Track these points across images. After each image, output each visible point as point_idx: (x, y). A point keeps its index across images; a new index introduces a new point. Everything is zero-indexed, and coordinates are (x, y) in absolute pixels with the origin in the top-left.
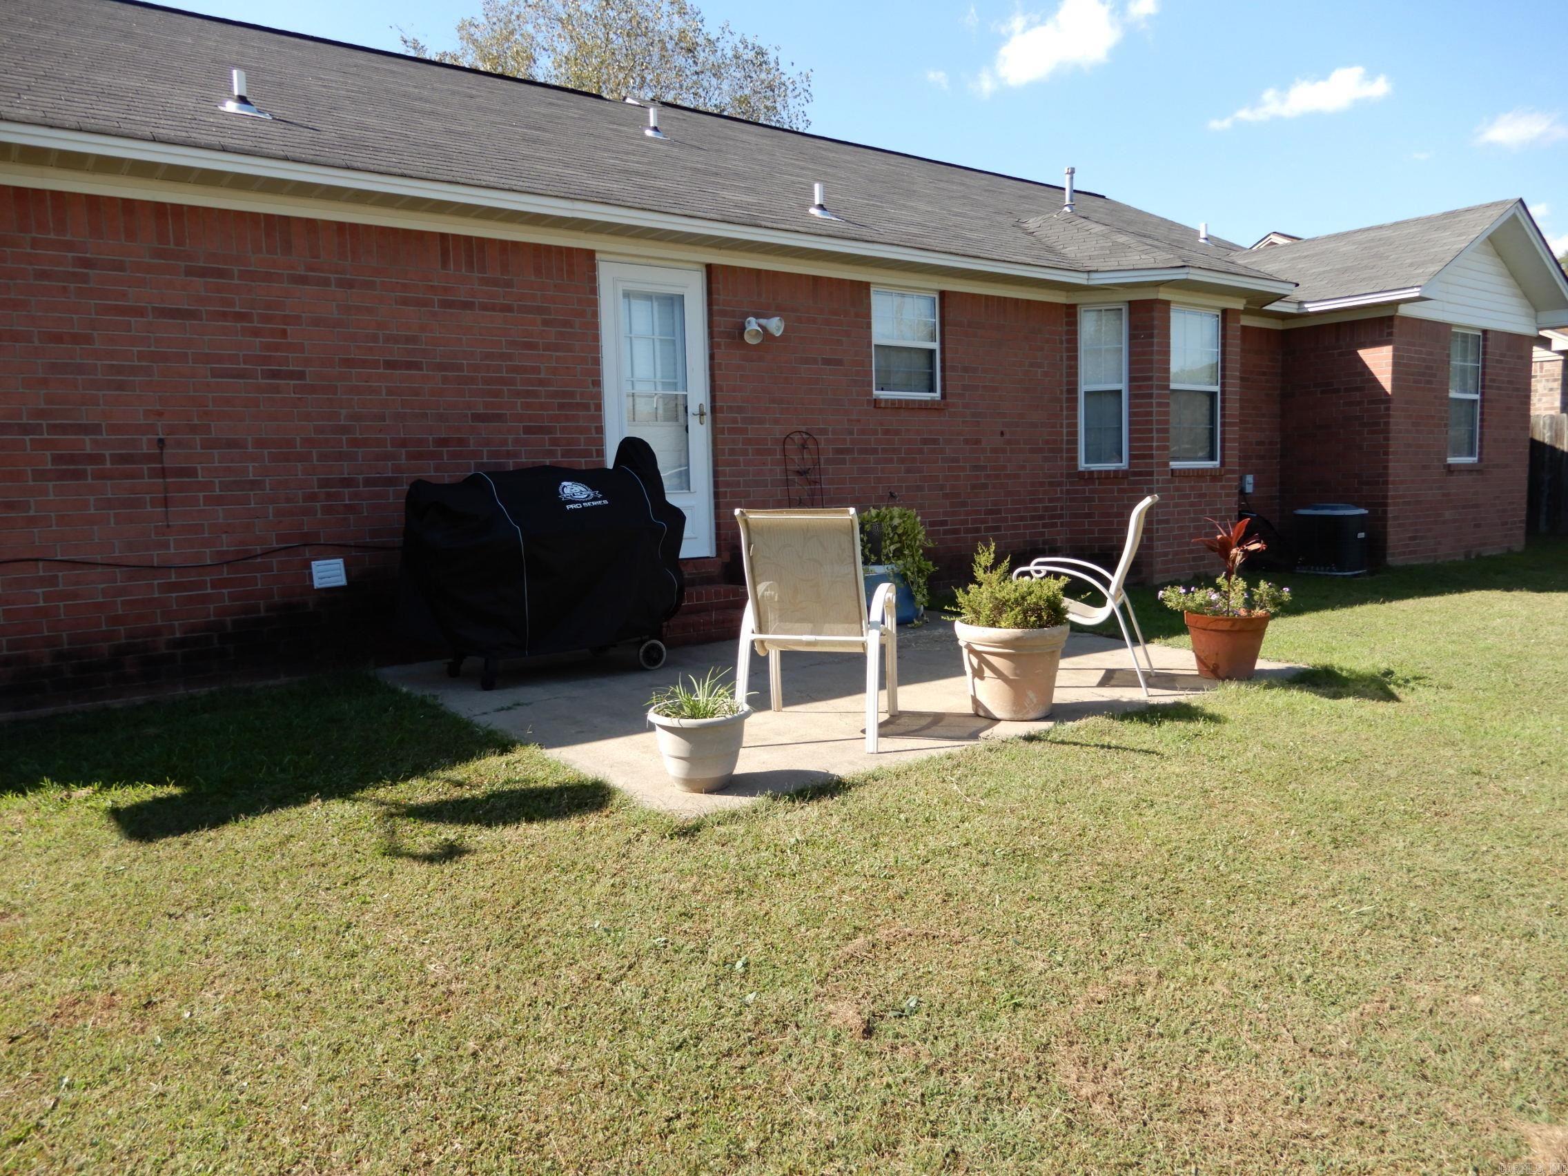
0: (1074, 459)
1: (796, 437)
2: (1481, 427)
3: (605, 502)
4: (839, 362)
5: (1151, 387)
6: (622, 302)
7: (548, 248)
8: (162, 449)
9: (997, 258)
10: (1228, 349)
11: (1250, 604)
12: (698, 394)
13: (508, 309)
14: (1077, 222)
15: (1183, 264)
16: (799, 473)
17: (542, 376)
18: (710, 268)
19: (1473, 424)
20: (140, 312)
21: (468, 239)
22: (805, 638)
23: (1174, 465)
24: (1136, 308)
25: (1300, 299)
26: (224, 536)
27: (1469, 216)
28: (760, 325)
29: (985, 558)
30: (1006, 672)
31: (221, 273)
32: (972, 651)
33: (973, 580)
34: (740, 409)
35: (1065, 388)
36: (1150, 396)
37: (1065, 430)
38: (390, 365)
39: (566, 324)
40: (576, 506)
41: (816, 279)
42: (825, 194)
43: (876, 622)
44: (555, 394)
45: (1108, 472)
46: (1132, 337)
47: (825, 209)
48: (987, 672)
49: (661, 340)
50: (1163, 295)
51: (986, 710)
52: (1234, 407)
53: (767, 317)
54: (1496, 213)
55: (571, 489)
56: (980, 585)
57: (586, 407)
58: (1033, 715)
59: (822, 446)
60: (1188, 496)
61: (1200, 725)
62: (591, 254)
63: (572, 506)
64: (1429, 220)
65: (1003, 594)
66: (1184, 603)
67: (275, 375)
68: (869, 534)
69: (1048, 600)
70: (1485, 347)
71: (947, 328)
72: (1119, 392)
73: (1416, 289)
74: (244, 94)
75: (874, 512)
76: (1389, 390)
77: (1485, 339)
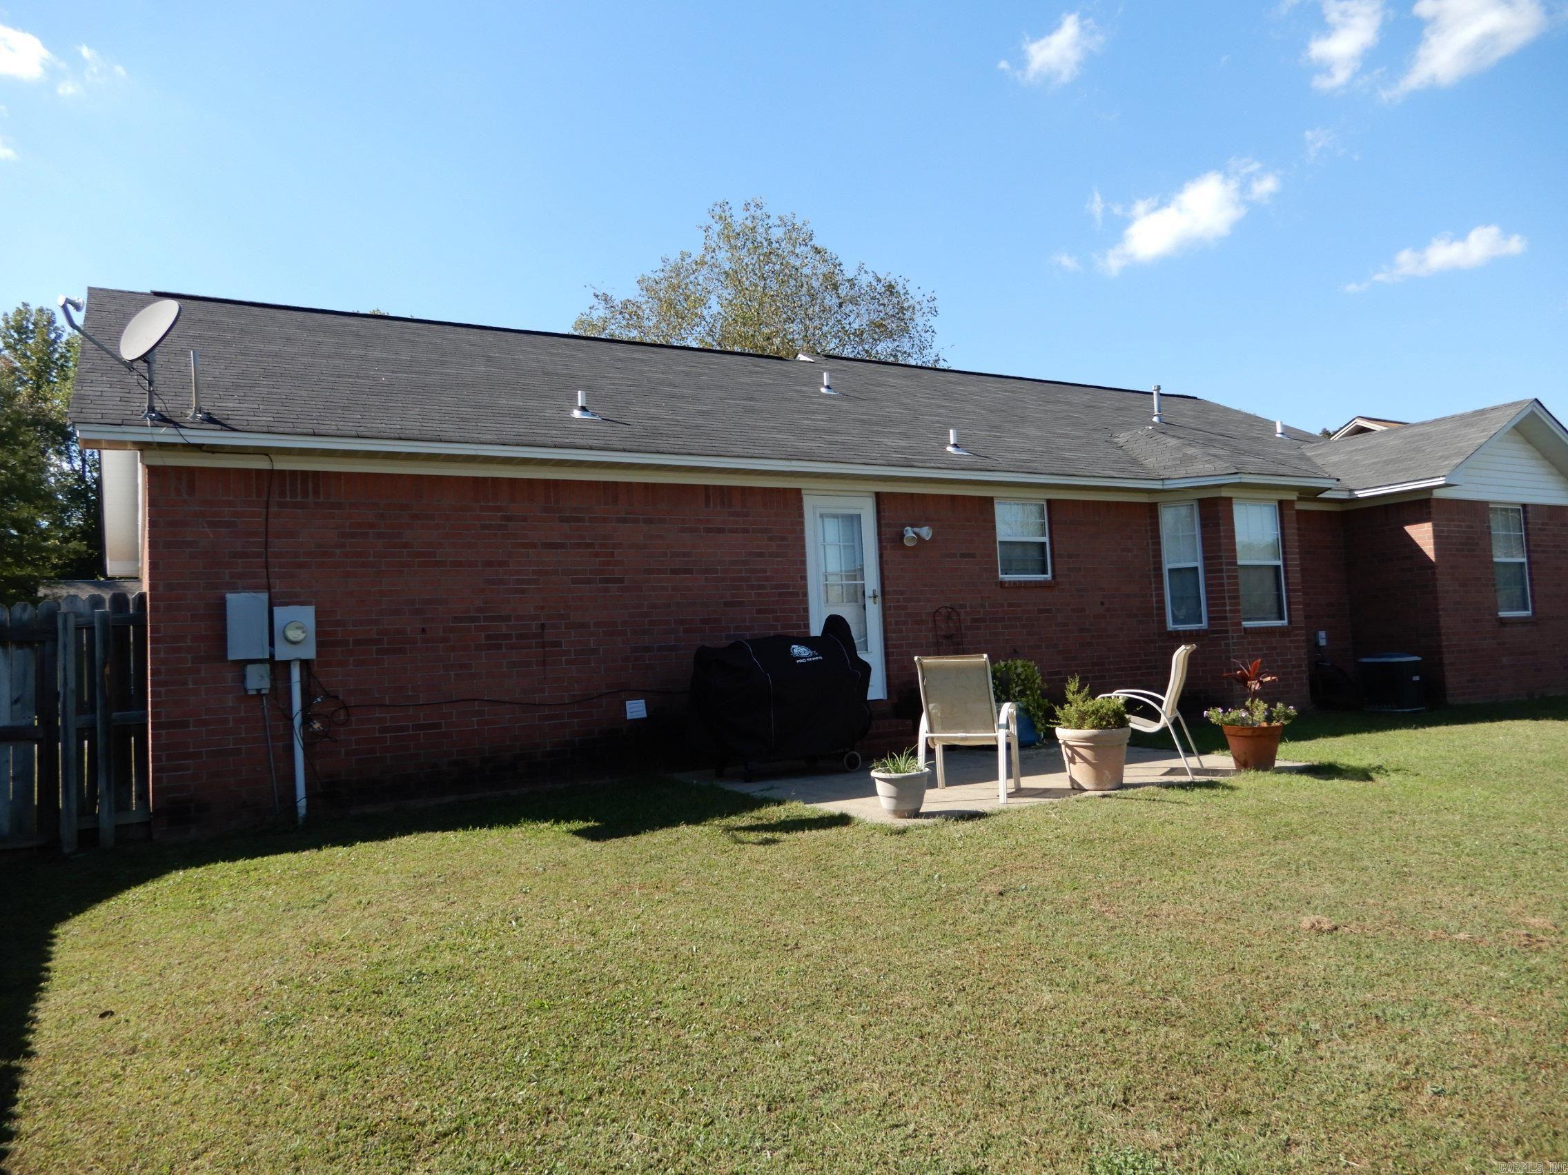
0: (1164, 622)
1: (943, 611)
2: (1531, 585)
3: (821, 658)
4: (973, 556)
5: (1221, 564)
6: (819, 520)
7: (772, 489)
8: (543, 629)
9: (1089, 474)
10: (1286, 531)
11: (1269, 719)
12: (872, 582)
13: (747, 531)
14: (1157, 437)
15: (1236, 471)
16: (946, 637)
17: (768, 574)
18: (878, 496)
19: (1524, 584)
20: (534, 546)
21: (721, 487)
22: (959, 735)
23: (1246, 624)
24: (1203, 503)
25: (1350, 488)
26: (576, 685)
27: (1494, 414)
28: (914, 533)
29: (1073, 686)
30: (1089, 758)
31: (578, 520)
32: (1067, 746)
33: (1067, 701)
34: (902, 593)
35: (1152, 567)
36: (1221, 571)
37: (1154, 599)
38: (674, 572)
39: (783, 539)
40: (802, 661)
41: (953, 498)
42: (958, 436)
43: (1003, 725)
44: (776, 587)
45: (1191, 631)
46: (1204, 526)
47: (958, 447)
48: (1078, 759)
49: (844, 546)
50: (1225, 493)
51: (1079, 785)
52: (1296, 577)
53: (920, 526)
54: (1514, 411)
55: (797, 650)
56: (1070, 703)
57: (797, 594)
58: (1109, 787)
59: (962, 617)
60: (1261, 649)
61: (1219, 791)
62: (799, 491)
63: (800, 661)
64: (1462, 417)
65: (1085, 708)
66: (1222, 719)
67: (607, 581)
68: (1000, 680)
69: (1114, 711)
70: (1525, 518)
71: (1054, 526)
72: (1196, 569)
73: (1441, 478)
74: (584, 405)
75: (1002, 664)
76: (1433, 558)
77: (1525, 512)
